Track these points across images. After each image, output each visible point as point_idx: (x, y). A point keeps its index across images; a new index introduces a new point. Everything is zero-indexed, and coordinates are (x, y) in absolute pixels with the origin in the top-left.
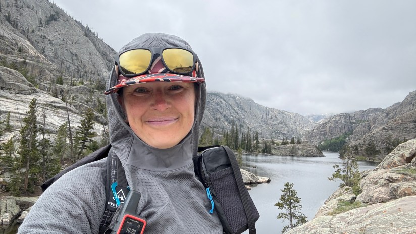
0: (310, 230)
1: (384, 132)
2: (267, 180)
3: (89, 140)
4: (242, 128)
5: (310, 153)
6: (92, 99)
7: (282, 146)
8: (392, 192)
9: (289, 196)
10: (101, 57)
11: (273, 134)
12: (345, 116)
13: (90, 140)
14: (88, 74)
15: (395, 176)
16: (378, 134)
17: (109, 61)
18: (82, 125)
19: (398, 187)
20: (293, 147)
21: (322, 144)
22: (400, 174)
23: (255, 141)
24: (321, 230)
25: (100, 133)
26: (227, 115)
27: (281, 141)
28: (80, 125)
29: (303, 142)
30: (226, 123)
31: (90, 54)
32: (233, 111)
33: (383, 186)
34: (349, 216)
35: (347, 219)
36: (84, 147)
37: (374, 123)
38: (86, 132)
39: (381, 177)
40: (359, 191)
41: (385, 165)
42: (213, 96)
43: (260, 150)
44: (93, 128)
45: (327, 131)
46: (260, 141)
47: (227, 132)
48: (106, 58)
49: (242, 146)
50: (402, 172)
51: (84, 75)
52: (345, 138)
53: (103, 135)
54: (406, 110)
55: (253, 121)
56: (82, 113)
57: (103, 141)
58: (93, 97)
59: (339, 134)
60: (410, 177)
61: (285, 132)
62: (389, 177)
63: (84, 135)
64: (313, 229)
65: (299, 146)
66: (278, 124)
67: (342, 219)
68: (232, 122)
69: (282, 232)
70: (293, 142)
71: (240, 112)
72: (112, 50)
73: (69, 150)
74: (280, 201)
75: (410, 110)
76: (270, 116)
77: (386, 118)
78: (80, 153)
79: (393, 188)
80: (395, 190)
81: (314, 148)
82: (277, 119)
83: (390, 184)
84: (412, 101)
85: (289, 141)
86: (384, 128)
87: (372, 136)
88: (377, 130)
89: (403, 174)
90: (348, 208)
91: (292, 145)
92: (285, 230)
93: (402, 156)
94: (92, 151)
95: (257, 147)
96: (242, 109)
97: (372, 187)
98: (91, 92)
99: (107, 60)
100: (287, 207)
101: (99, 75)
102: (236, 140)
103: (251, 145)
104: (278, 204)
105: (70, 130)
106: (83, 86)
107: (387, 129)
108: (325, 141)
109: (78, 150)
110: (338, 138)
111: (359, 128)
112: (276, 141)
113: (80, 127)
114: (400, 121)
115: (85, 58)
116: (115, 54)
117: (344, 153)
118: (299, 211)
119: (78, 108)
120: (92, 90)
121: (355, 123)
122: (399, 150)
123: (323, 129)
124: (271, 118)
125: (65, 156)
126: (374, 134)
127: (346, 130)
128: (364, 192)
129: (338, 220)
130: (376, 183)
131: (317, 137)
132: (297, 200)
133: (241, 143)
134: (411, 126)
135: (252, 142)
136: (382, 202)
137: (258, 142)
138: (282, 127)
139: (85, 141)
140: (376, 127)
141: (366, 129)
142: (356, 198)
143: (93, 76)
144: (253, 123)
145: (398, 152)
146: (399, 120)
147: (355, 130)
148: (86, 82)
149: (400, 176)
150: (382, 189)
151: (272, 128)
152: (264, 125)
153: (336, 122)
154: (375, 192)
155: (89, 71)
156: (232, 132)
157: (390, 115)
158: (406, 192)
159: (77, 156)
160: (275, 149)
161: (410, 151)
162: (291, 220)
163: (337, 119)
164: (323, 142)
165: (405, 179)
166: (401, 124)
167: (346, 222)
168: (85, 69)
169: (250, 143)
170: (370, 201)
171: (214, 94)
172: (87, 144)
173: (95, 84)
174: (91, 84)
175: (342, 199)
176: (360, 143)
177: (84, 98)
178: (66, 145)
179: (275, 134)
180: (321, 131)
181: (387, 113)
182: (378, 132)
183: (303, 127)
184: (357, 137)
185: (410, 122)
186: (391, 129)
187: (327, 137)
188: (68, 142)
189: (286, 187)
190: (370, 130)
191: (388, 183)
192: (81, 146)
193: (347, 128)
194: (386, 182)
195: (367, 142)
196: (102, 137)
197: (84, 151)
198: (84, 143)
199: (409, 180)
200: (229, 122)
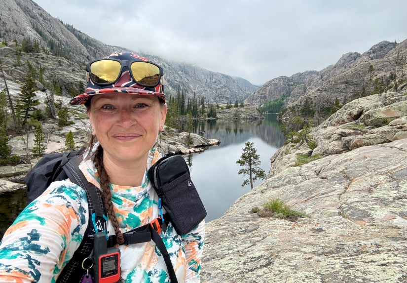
0: (284, 179)
1: (319, 94)
2: (217, 142)
3: (32, 109)
4: (186, 93)
5: (252, 116)
6: (20, 63)
7: (226, 110)
8: (345, 144)
9: (249, 154)
10: (23, 13)
11: (217, 98)
12: (284, 78)
13: (34, 108)
14: (9, 33)
15: (347, 131)
16: (313, 95)
17: (33, 18)
18: (23, 92)
19: (351, 140)
20: (237, 110)
21: (262, 106)
22: (351, 129)
23: (201, 106)
24: (294, 178)
25: (42, 101)
26: (171, 80)
27: (226, 105)
28: (20, 93)
29: (246, 105)
30: (170, 88)
31: (9, 9)
32: (177, 75)
33: (336, 140)
34: (314, 166)
35: (313, 168)
36: (27, 116)
37: (310, 84)
38: (27, 100)
39: (334, 132)
40: (314, 146)
41: (334, 123)
42: (155, 59)
43: (206, 114)
44: (35, 95)
45: (267, 93)
46: (206, 106)
47: (173, 98)
48: (29, 14)
49: (188, 111)
50: (353, 128)
51: (4, 34)
52: (283, 100)
53: (46, 103)
54: (338, 72)
55: (198, 86)
56: (16, 79)
57: (46, 109)
58: (22, 61)
59: (278, 97)
60: (360, 132)
61: (229, 96)
62: (342, 132)
63: (25, 103)
64: (286, 178)
65: (243, 109)
66: (222, 88)
67: (309, 168)
68: (177, 87)
69: (243, 185)
70: (236, 106)
71: (184, 76)
72: (36, 5)
73: (12, 120)
74: (241, 159)
75: (342, 72)
76: (214, 80)
77: (321, 80)
78: (24, 123)
79: (346, 141)
80: (348, 142)
81: (256, 111)
82: (221, 83)
83: (343, 138)
84: (344, 63)
85: (233, 105)
86: (319, 90)
87: (308, 98)
88: (312, 92)
89: (354, 129)
90: (308, 160)
91: (236, 108)
92: (245, 183)
93: (350, 114)
94: (37, 120)
95: (203, 112)
96: (186, 73)
97: (326, 141)
98: (18, 54)
99: (31, 17)
100: (247, 164)
101: (23, 35)
102: (183, 106)
103: (197, 109)
104: (239, 162)
105: (10, 98)
106: (7, 47)
107: (321, 91)
108: (264, 103)
109: (22, 119)
110: (277, 100)
111: (296, 90)
112: (221, 105)
113: (20, 95)
114: (333, 83)
115: (3, 14)
116: (39, 9)
117: (283, 114)
118: (258, 166)
119: (10, 73)
120: (19, 52)
121: (292, 85)
122: (346, 109)
123: (264, 92)
124: (215, 82)
125: (8, 126)
126: (309, 95)
127: (285, 92)
128: (319, 146)
129: (306, 170)
130: (329, 138)
131: (258, 100)
132: (256, 158)
133: (186, 108)
134: (342, 87)
135: (198, 107)
136: (336, 153)
137: (204, 107)
138: (226, 91)
139: (28, 110)
140: (311, 88)
141: (302, 91)
142: (312, 151)
143: (17, 36)
144: (198, 88)
145: (345, 110)
146: (332, 81)
147: (292, 93)
148: (10, 43)
149: (352, 131)
150: (336, 143)
151: (216, 93)
152: (208, 90)
153: (276, 84)
154: (330, 146)
155: (10, 29)
156: (178, 97)
157: (324, 77)
158: (358, 144)
159: (21, 125)
160: (220, 113)
161: (357, 109)
162: (251, 175)
163: (277, 81)
164: (263, 105)
165: (356, 134)
166: (334, 85)
167: (313, 171)
168: (5, 28)
169: (196, 108)
170: (326, 153)
171: (156, 57)
172: (30, 113)
173: (21, 45)
174: (17, 45)
175: (300, 154)
176: (296, 105)
177: (11, 61)
178: (7, 114)
179: (219, 98)
180: (262, 94)
181: (321, 75)
182: (313, 94)
183: (245, 90)
184: (293, 99)
185: (342, 83)
186: (325, 90)
187: (267, 100)
188: (10, 111)
189: (247, 146)
190: (305, 92)
191: (341, 138)
192: (24, 116)
193: (285, 90)
194: (339, 136)
195: (303, 103)
196: (45, 105)
197: (28, 120)
198: (27, 112)
199: (359, 134)
200: (173, 87)
